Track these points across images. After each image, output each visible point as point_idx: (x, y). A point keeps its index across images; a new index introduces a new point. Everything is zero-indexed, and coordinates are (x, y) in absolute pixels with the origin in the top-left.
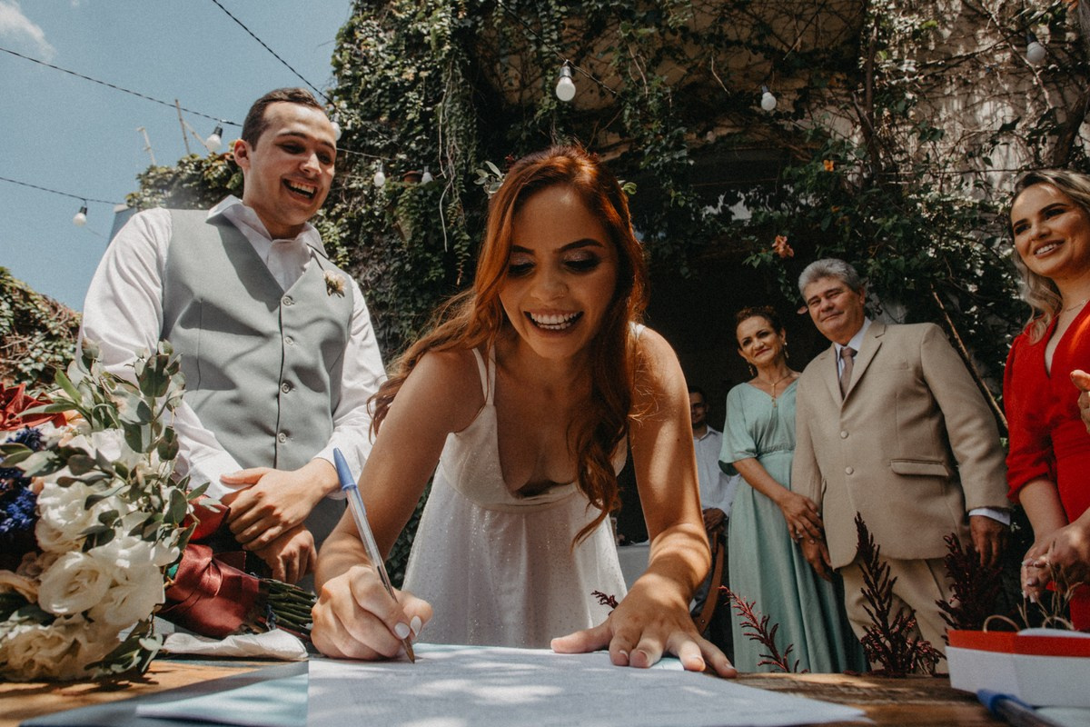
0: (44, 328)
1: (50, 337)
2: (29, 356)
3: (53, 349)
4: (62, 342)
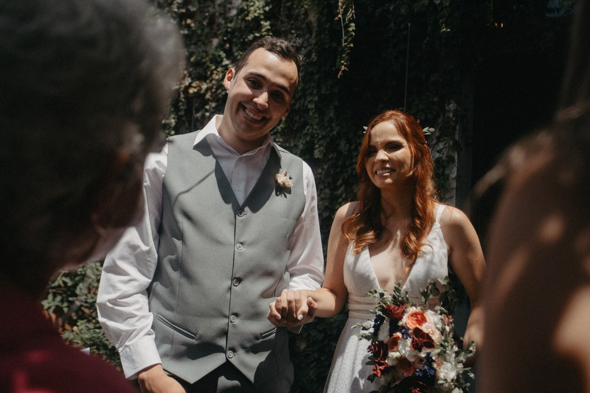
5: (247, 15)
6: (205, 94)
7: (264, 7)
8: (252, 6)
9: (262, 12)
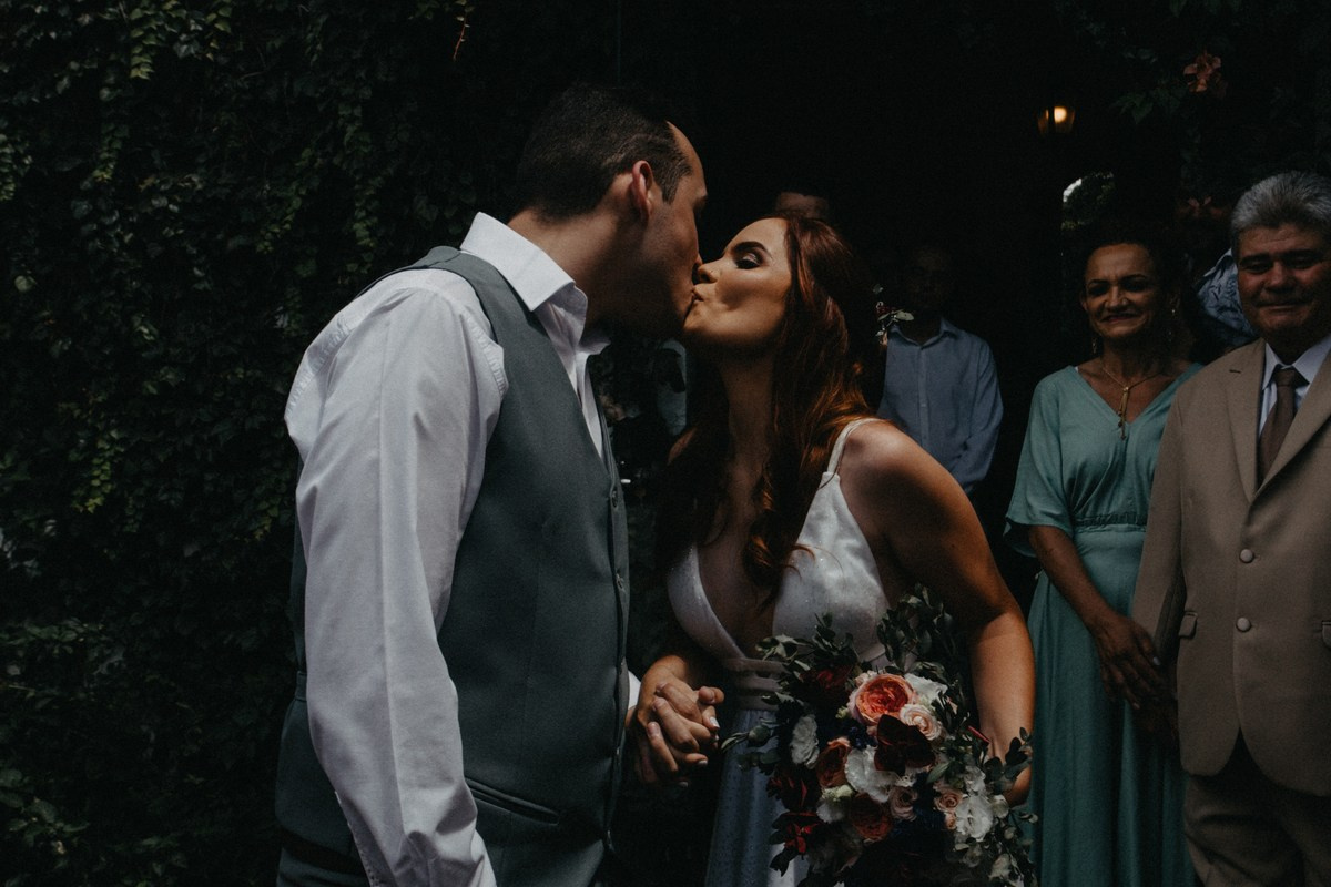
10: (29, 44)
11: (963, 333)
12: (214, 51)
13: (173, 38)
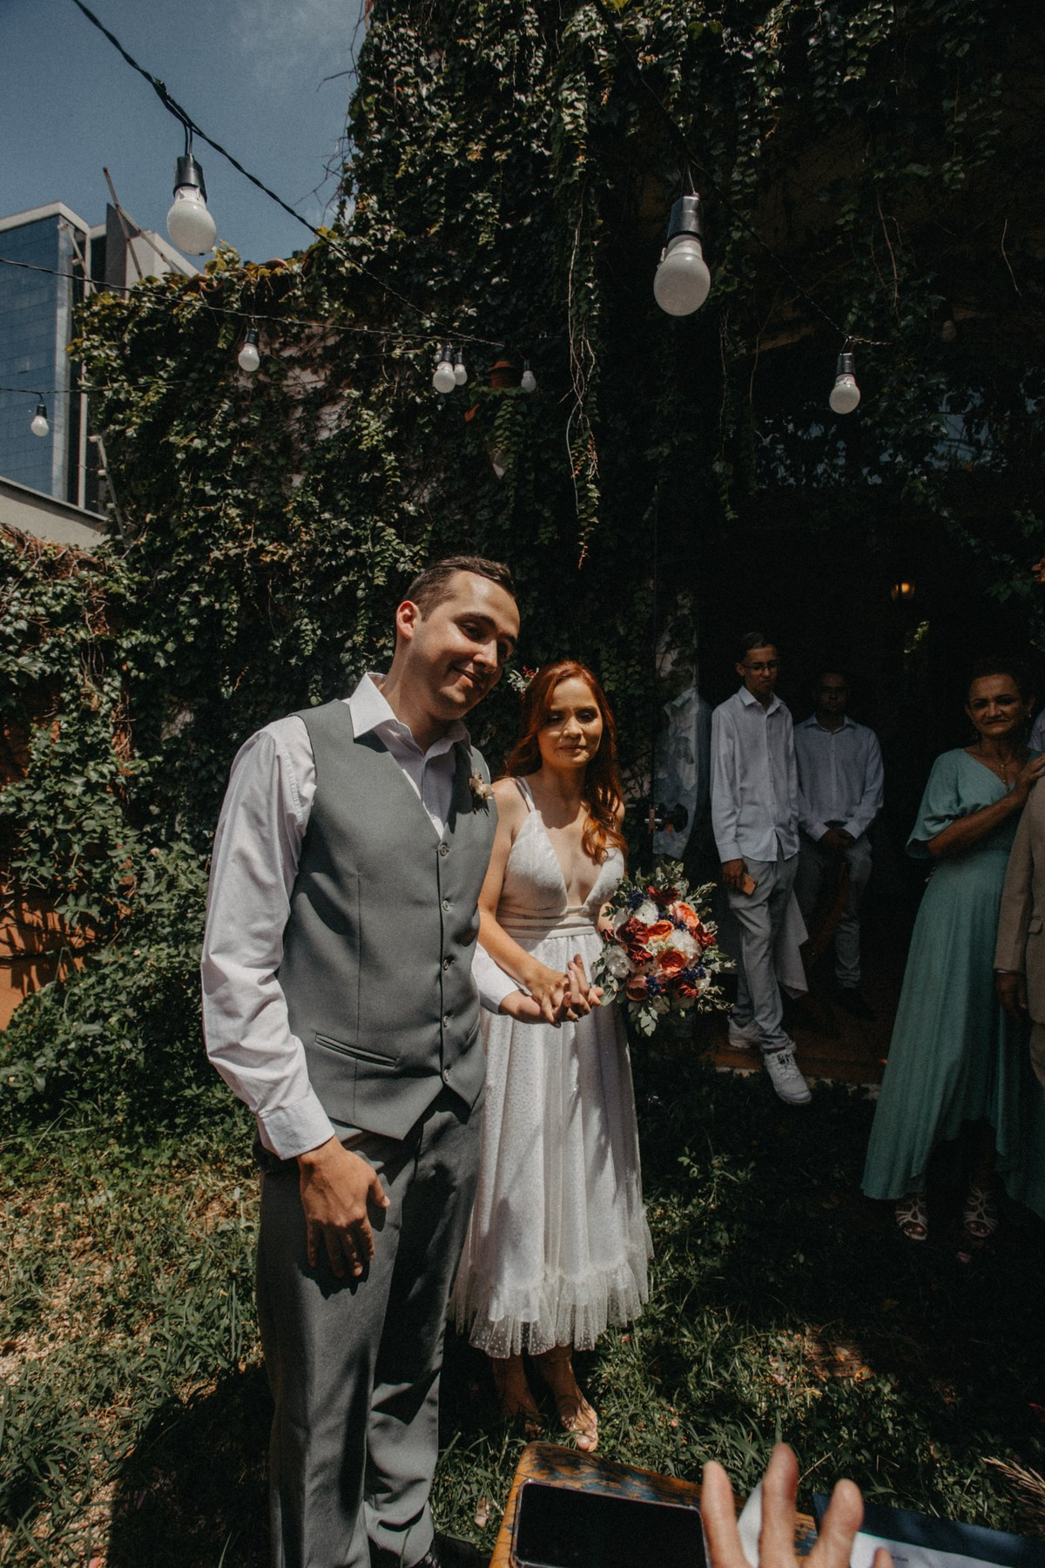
0: (16, 573)
1: (26, 583)
2: (7, 612)
3: (31, 598)
4: (39, 588)
5: (359, 442)
6: (289, 565)
7: (386, 430)
8: (366, 428)
9: (380, 437)
10: (322, 569)
11: (859, 726)
12: (419, 567)
13: (397, 561)
